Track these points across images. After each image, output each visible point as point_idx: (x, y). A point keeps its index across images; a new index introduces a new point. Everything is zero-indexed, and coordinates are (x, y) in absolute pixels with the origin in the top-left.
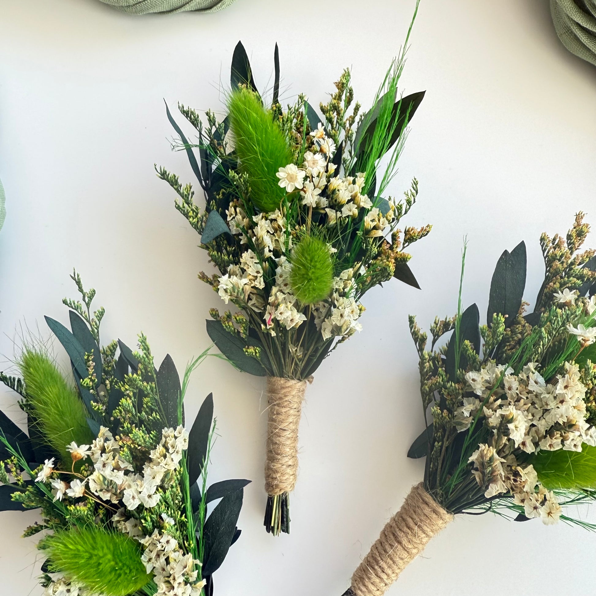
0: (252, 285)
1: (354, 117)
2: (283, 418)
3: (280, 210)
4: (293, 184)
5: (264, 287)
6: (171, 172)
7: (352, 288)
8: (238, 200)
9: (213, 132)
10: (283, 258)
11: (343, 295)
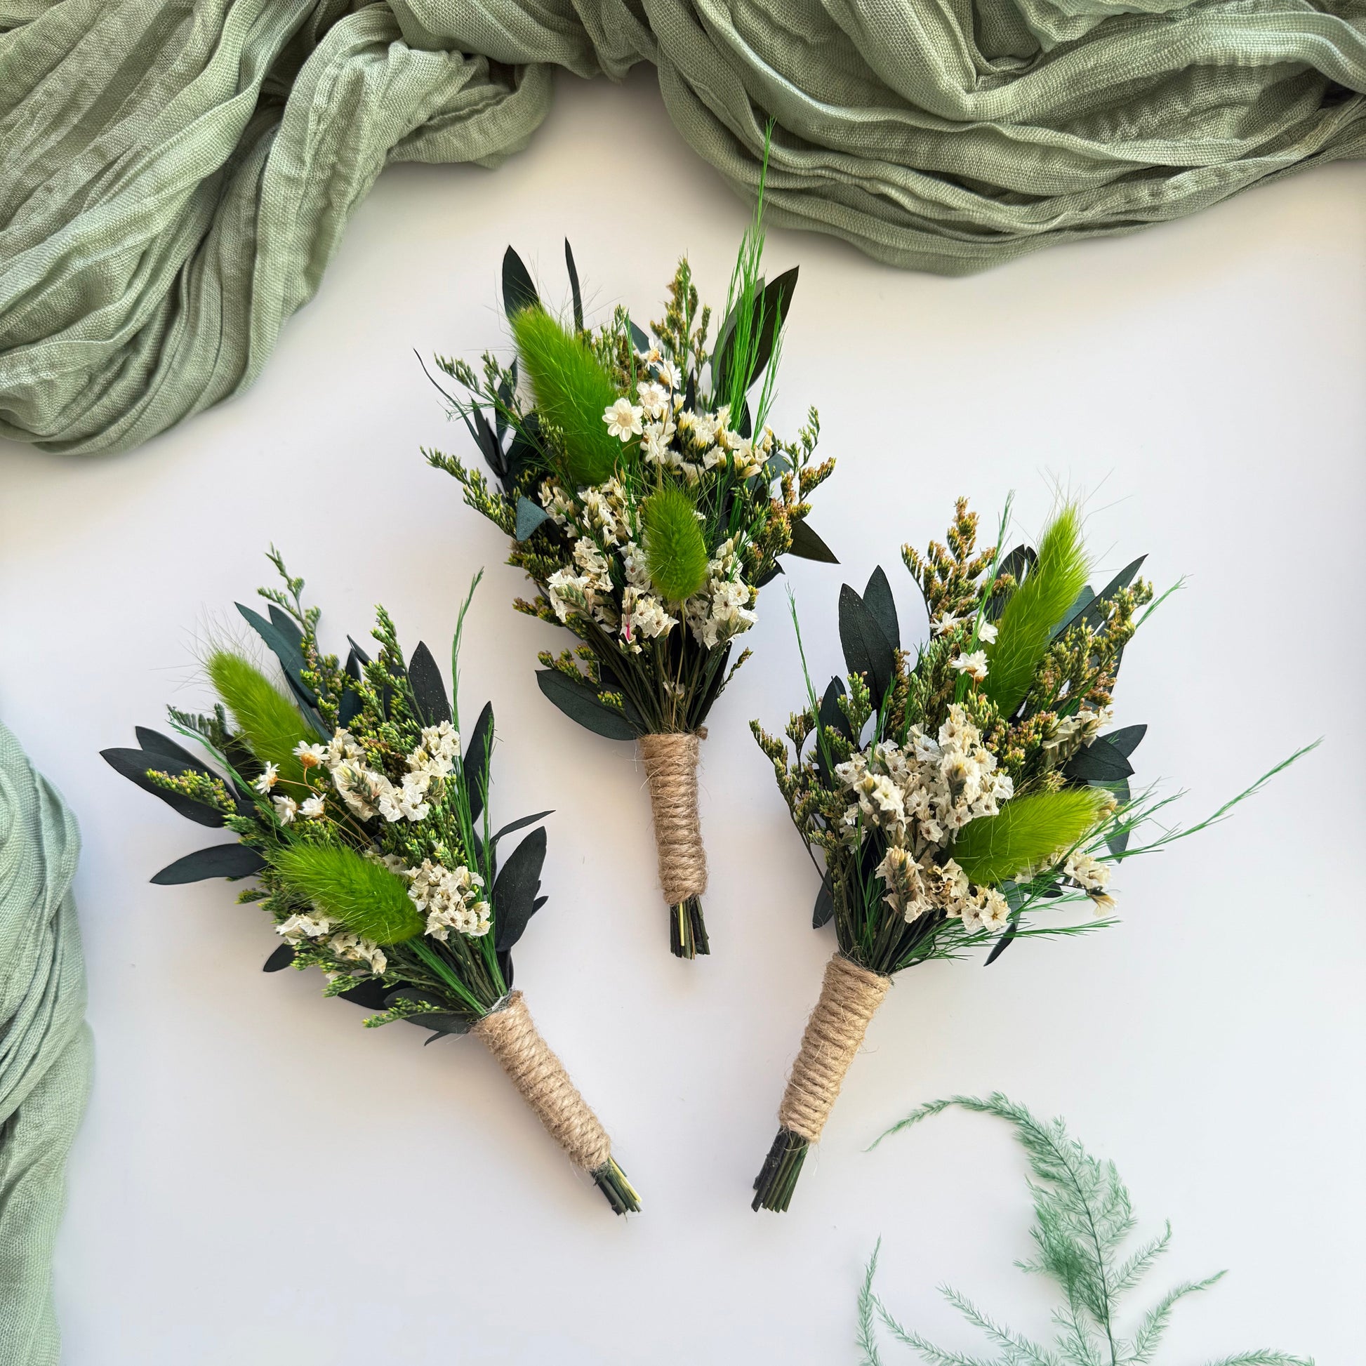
0: (595, 587)
1: (704, 330)
2: (672, 789)
3: (615, 477)
4: (627, 428)
5: (612, 587)
6: (447, 455)
7: (735, 566)
8: (552, 478)
9: (496, 387)
10: (632, 545)
11: (726, 577)
